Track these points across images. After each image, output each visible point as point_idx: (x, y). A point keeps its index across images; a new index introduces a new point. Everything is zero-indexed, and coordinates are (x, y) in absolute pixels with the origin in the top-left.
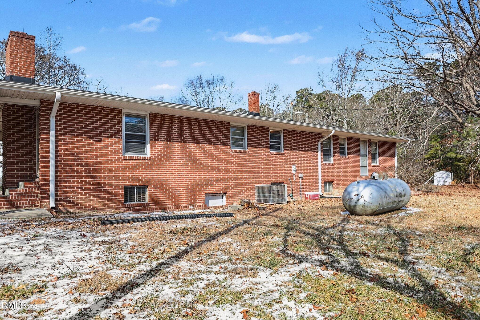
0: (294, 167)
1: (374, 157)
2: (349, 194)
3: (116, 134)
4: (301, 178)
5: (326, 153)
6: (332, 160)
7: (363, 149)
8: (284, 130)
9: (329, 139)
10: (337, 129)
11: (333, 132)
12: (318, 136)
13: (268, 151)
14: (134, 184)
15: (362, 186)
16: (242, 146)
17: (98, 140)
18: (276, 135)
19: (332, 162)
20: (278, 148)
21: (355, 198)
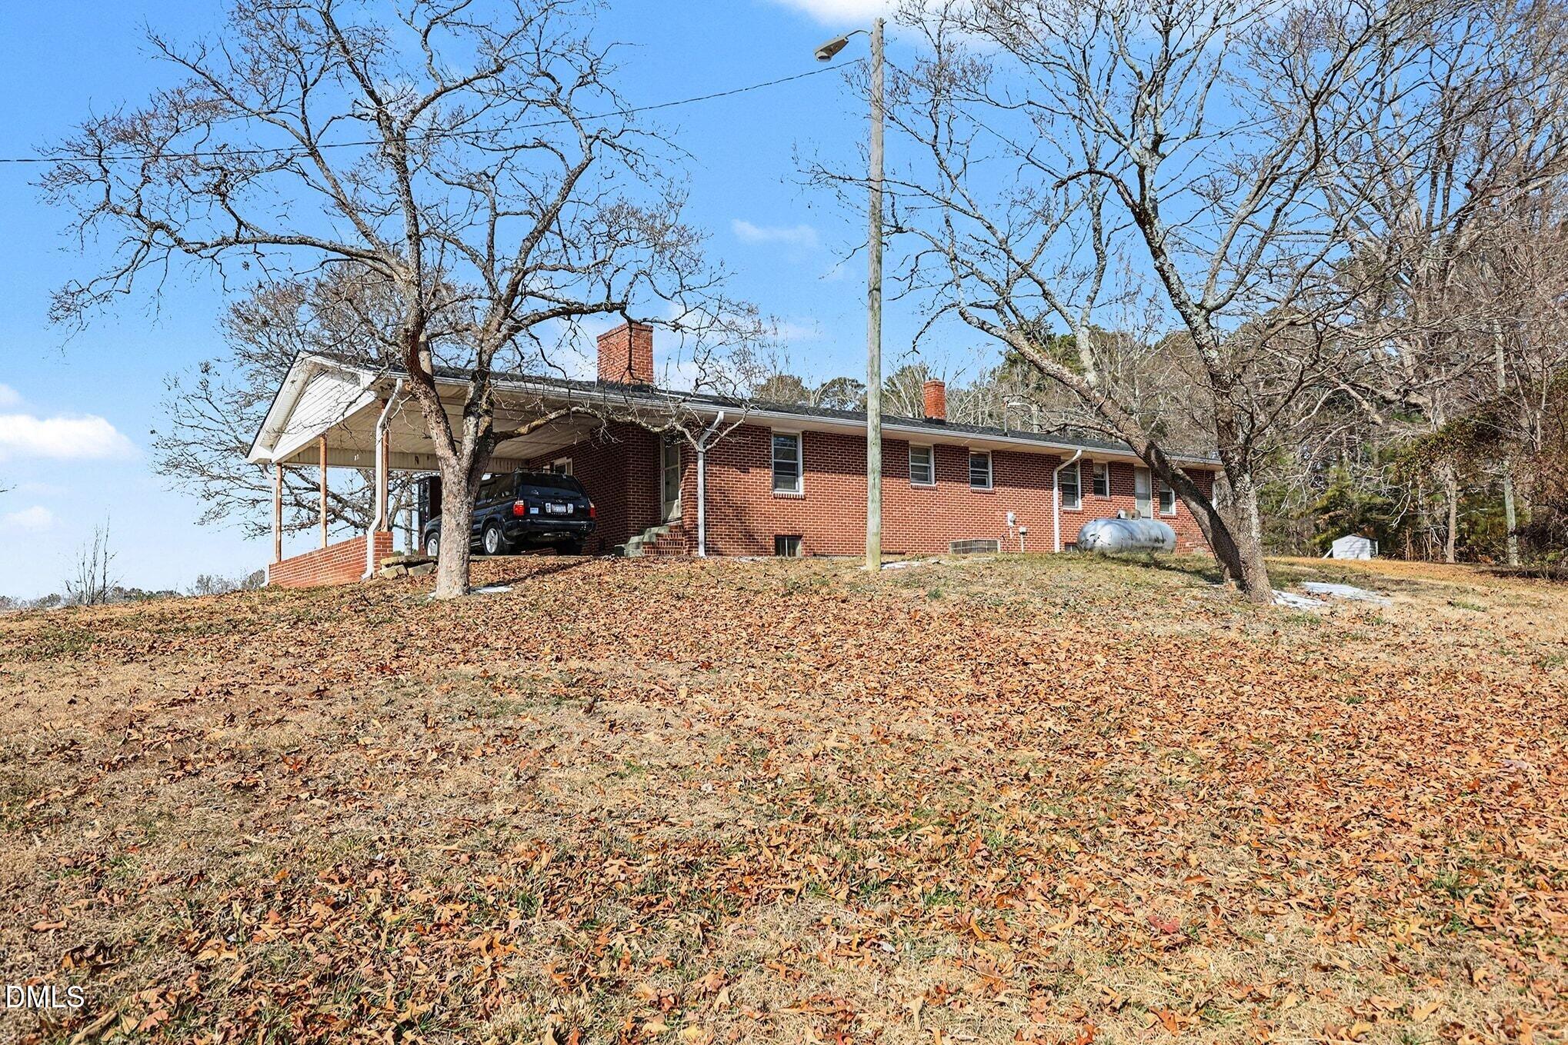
0: (1010, 515)
1: (1165, 501)
2: (1085, 535)
3: (763, 465)
4: (1023, 533)
5: (1069, 492)
6: (1079, 504)
7: (1141, 485)
8: (993, 452)
9: (1073, 465)
10: (1084, 448)
11: (1079, 453)
12: (1053, 460)
13: (968, 488)
14: (786, 532)
15: (1101, 523)
16: (926, 479)
17: (746, 471)
18: (980, 460)
19: (1080, 508)
20: (983, 482)
21: (1091, 539)
